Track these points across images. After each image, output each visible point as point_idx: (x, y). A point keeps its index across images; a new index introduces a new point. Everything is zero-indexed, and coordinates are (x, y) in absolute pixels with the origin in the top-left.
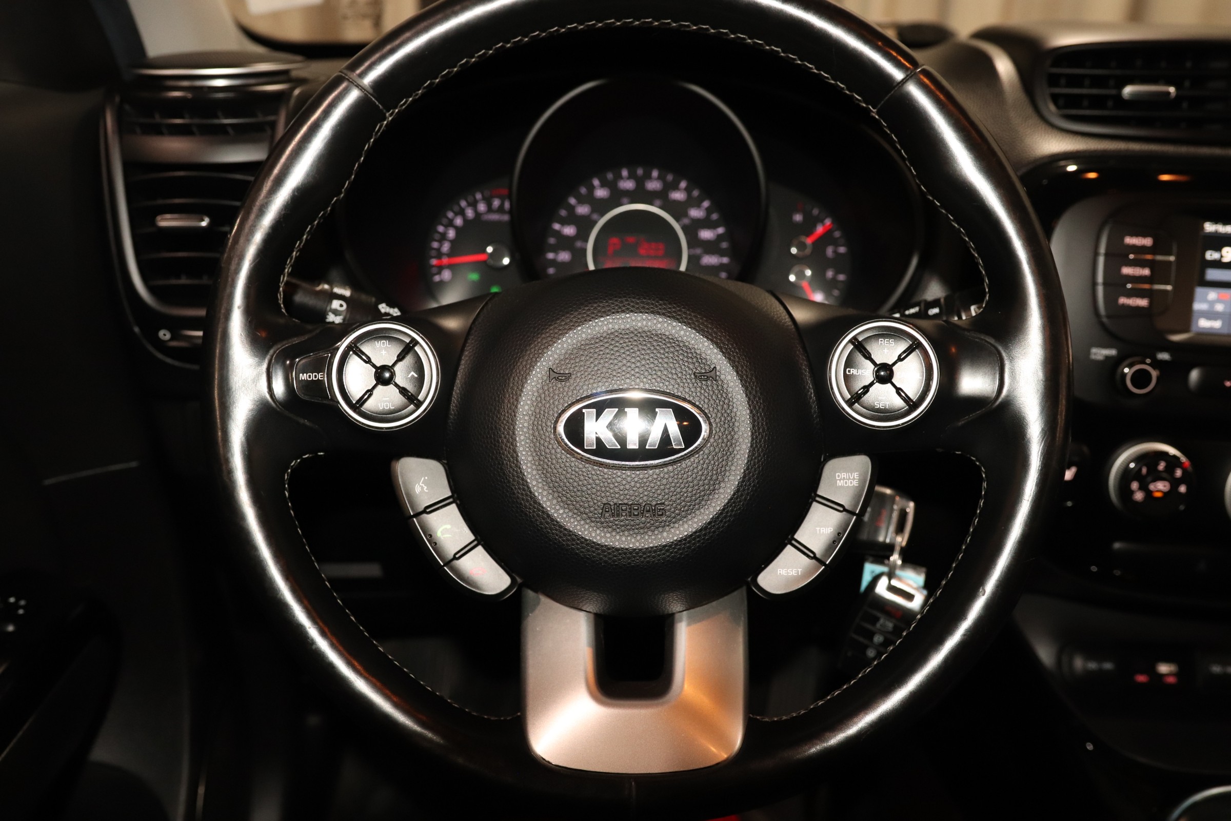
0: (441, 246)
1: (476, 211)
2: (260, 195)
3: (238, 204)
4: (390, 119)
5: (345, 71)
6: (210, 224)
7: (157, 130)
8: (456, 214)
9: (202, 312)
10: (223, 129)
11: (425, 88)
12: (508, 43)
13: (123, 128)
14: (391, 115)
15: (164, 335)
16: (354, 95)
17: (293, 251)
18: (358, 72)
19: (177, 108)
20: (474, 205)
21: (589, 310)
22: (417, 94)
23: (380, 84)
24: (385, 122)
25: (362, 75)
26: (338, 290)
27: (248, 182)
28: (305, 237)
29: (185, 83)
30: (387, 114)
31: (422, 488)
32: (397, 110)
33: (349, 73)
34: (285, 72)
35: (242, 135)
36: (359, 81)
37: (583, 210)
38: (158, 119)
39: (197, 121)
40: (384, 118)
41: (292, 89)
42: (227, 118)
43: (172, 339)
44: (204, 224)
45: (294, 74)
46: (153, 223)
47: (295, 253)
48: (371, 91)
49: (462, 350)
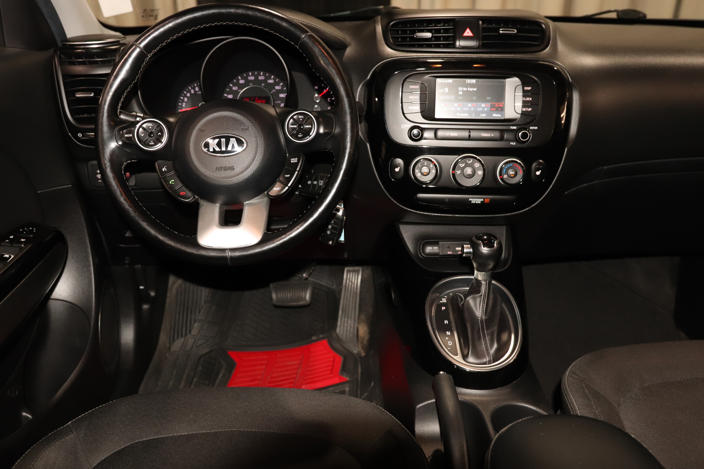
0: (182, 104)
1: (195, 90)
2: (110, 81)
3: (102, 88)
4: (150, 56)
5: (134, 42)
6: (94, 95)
7: (74, 63)
8: (187, 92)
9: (93, 126)
10: (97, 62)
11: (160, 47)
12: (185, 31)
13: (61, 63)
14: (150, 55)
15: (80, 135)
16: (138, 50)
17: (121, 99)
18: (138, 42)
19: (80, 56)
20: (194, 88)
21: (210, 111)
22: (158, 49)
23: (146, 47)
24: (148, 58)
25: (140, 43)
26: (138, 114)
27: (106, 80)
28: (125, 94)
29: (82, 47)
30: (148, 55)
31: (165, 169)
32: (151, 54)
33: (135, 43)
34: (118, 41)
35: (104, 64)
36: (139, 45)
37: (235, 88)
38: (74, 60)
39: (87, 60)
40: (148, 57)
41: (120, 48)
42: (98, 59)
43: (82, 137)
44: (92, 95)
45: (121, 42)
46: (74, 96)
47: (122, 99)
48: (143, 48)
49: (175, 127)
